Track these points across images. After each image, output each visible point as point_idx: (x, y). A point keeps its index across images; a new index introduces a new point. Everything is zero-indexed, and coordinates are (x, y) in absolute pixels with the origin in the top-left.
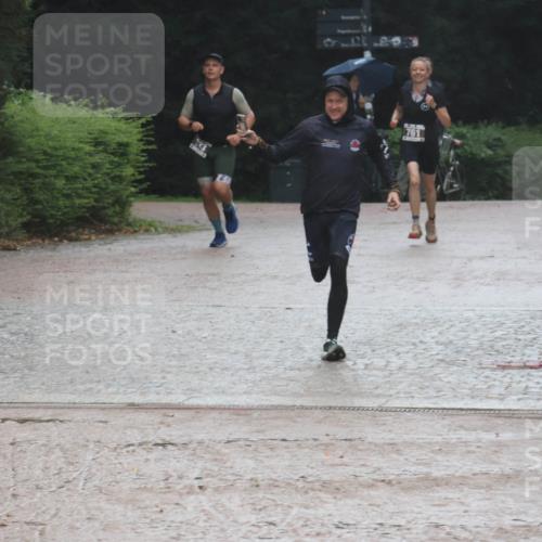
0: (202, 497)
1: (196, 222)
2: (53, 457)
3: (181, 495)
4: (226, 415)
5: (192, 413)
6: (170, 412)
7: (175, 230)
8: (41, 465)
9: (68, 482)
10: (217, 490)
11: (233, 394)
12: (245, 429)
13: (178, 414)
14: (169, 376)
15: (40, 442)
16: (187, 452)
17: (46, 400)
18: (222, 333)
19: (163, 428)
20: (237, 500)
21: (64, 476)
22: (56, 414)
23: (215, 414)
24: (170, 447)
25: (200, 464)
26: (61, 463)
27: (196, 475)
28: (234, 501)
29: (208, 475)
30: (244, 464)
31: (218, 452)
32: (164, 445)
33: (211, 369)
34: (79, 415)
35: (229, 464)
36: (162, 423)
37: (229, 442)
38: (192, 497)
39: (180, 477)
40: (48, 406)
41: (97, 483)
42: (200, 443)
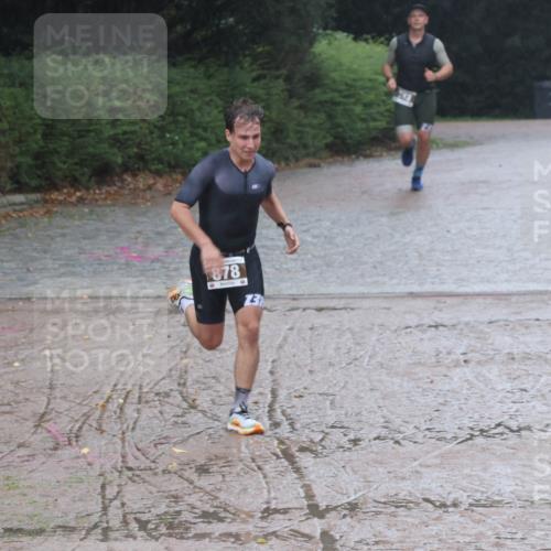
0: (466, 370)
1: (472, 138)
2: (344, 339)
3: (448, 367)
4: (489, 300)
5: (461, 299)
6: (443, 299)
7: (454, 146)
8: (333, 346)
9: (356, 359)
10: (479, 363)
11: (495, 282)
12: (504, 311)
13: (449, 300)
14: (443, 269)
15: (334, 327)
16: (455, 332)
17: (339, 291)
18: (489, 231)
19: (436, 313)
20: (495, 370)
21: (353, 354)
22: (348, 304)
23: (480, 300)
24: (441, 328)
25: (466, 342)
26: (350, 344)
27: (461, 351)
28: (492, 372)
29: (472, 351)
30: (503, 341)
31: (482, 332)
32: (436, 327)
33: (479, 262)
34: (366, 303)
35: (490, 341)
36: (435, 308)
37: (490, 323)
38: (458, 370)
39: (449, 353)
40: (341, 296)
41: (379, 359)
42: (467, 324)
